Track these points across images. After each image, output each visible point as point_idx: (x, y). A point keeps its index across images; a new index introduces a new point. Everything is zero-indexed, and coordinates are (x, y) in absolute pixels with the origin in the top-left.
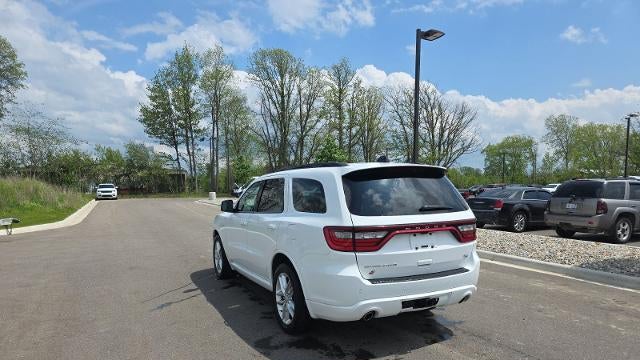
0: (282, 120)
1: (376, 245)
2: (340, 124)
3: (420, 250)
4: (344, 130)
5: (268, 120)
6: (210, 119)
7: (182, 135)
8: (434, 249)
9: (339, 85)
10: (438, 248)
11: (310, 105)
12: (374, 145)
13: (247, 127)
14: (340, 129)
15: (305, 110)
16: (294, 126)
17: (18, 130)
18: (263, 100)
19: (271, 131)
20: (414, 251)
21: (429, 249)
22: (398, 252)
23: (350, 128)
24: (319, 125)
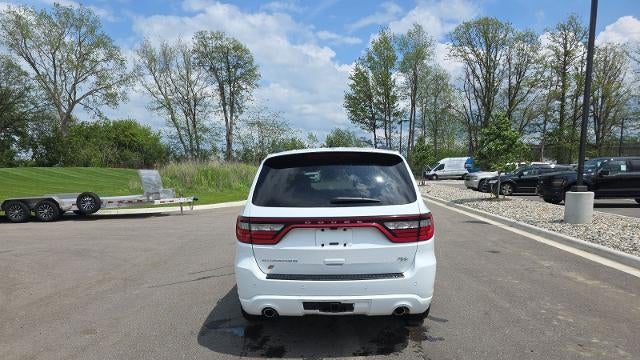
0: (486, 95)
1: (274, 238)
2: (563, 94)
3: (327, 247)
4: (568, 100)
5: (472, 96)
6: (409, 101)
7: (381, 119)
8: (347, 247)
9: (565, 48)
10: (352, 246)
11: (520, 74)
12: (612, 115)
13: (450, 106)
14: (563, 100)
15: (514, 81)
16: (500, 101)
17: (253, 124)
18: (468, 76)
19: (475, 107)
20: (320, 248)
21: (340, 247)
22: (300, 248)
23: (576, 96)
24: (531, 97)
